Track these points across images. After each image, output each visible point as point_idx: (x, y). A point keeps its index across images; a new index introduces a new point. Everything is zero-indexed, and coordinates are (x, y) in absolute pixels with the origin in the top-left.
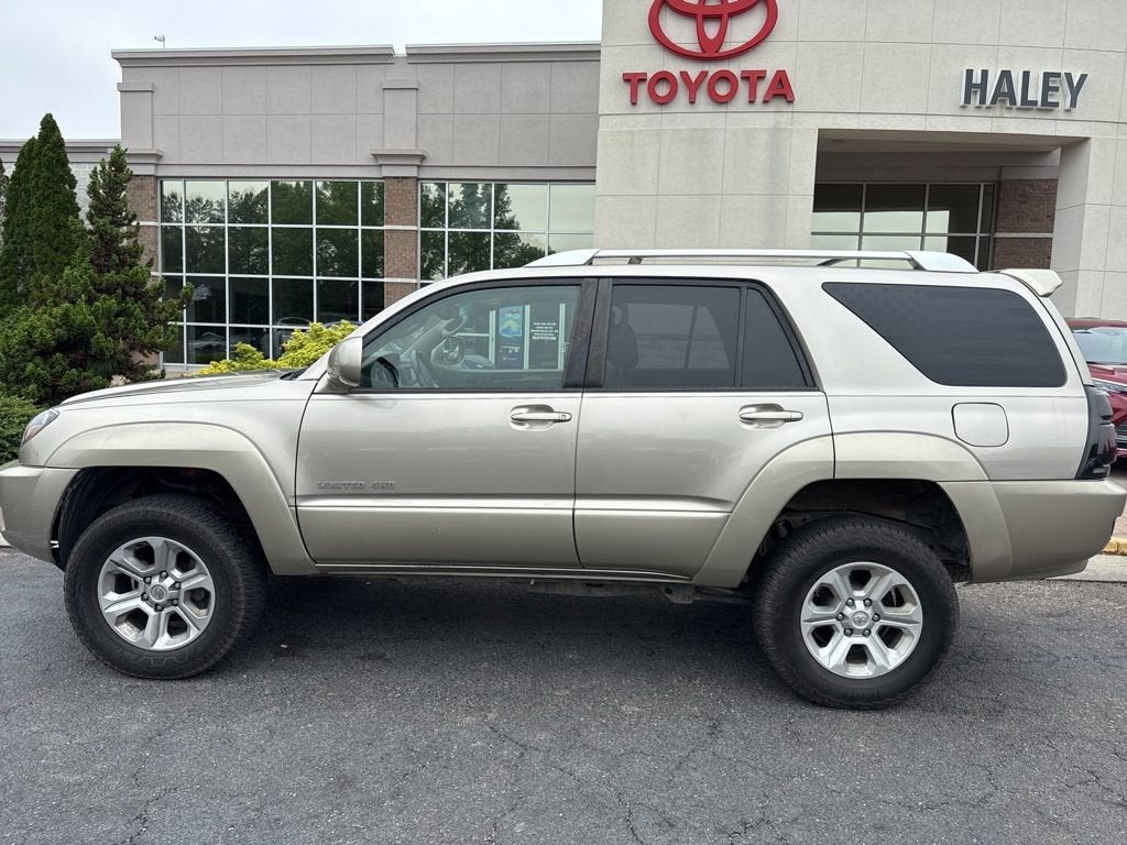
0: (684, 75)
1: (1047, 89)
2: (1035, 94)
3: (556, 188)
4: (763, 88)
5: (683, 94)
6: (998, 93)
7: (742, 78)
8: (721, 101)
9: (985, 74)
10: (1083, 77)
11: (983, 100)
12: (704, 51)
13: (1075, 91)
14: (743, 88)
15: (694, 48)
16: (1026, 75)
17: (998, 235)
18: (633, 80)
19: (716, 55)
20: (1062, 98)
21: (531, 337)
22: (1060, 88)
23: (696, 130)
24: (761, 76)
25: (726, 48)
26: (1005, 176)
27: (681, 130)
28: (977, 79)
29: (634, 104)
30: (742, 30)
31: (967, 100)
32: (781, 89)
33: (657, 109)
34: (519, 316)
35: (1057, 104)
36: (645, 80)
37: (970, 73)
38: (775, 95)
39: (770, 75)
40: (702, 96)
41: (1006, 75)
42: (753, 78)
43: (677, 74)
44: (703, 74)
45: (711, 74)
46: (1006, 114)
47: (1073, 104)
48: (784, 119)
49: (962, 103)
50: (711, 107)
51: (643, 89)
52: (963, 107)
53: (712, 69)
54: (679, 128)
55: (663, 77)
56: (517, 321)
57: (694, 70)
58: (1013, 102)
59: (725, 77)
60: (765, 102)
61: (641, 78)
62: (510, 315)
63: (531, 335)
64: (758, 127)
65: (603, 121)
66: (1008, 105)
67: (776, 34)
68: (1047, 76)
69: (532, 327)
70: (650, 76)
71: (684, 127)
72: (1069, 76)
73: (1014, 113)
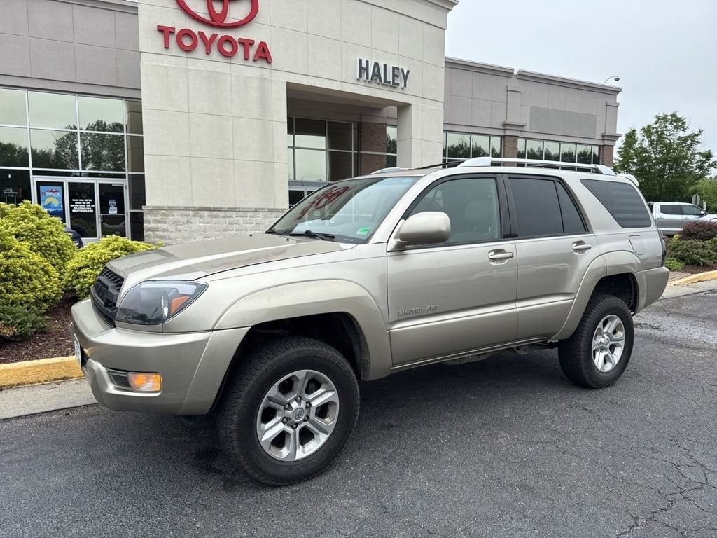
0: (201, 34)
1: (394, 76)
2: (389, 78)
3: (83, 99)
4: (252, 51)
5: (201, 48)
6: (373, 74)
7: (239, 43)
8: (227, 56)
9: (367, 62)
10: (408, 72)
11: (367, 78)
12: (213, 20)
13: (405, 78)
14: (240, 49)
15: (207, 17)
16: (385, 66)
17: (362, 152)
18: (165, 31)
19: (222, 25)
20: (400, 81)
21: (71, 211)
22: (399, 77)
23: (211, 72)
24: (251, 43)
25: (228, 21)
26: (363, 120)
27: (201, 71)
28: (364, 65)
29: (167, 48)
30: (237, 13)
31: (360, 77)
32: (264, 54)
33: (184, 54)
34: (59, 194)
35: (398, 84)
36: (174, 32)
37: (360, 61)
38: (261, 57)
39: (257, 44)
40: (214, 50)
41: (376, 65)
42: (247, 44)
43: (196, 33)
44: (214, 36)
45: (219, 37)
46: (377, 87)
47: (405, 86)
48: (266, 73)
49: (358, 77)
50: (221, 58)
51: (173, 39)
52: (358, 80)
53: (221, 34)
54: (200, 69)
55: (187, 33)
56: (57, 198)
57: (208, 33)
58: (380, 81)
59: (229, 40)
60: (255, 60)
61: (171, 31)
62: (50, 194)
63: (71, 209)
64: (251, 76)
65: (144, 57)
66: (378, 81)
67: (258, 18)
68: (394, 68)
69: (71, 202)
70: (177, 31)
71: (204, 69)
72: (402, 70)
73: (380, 87)
